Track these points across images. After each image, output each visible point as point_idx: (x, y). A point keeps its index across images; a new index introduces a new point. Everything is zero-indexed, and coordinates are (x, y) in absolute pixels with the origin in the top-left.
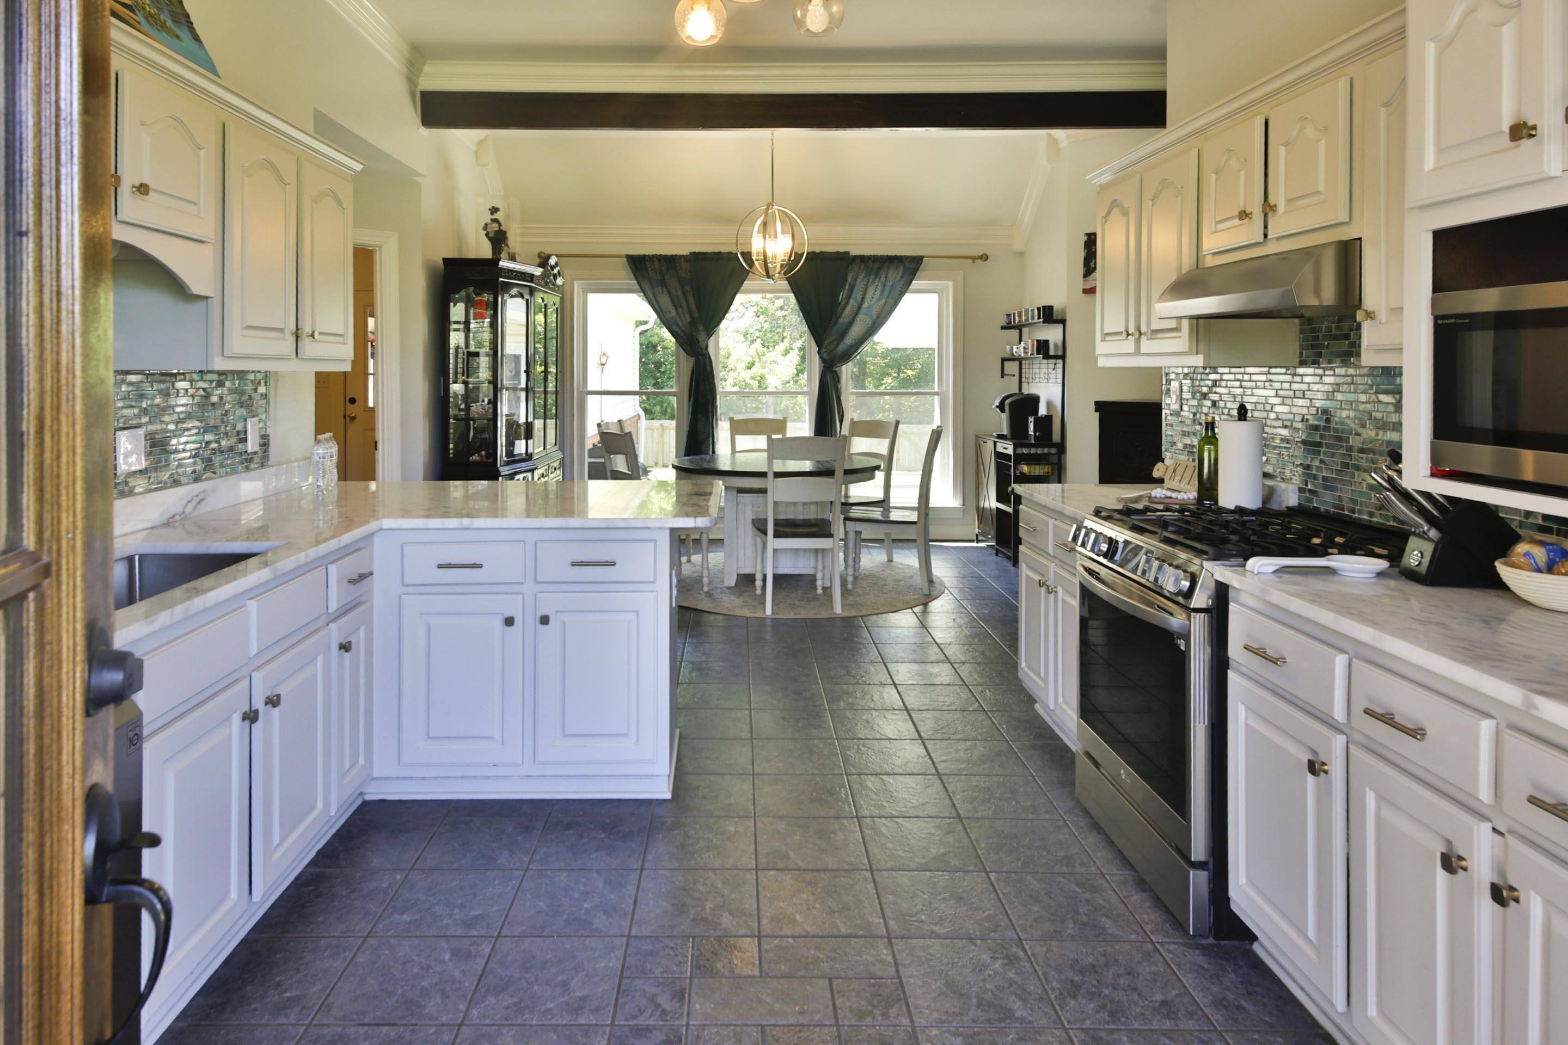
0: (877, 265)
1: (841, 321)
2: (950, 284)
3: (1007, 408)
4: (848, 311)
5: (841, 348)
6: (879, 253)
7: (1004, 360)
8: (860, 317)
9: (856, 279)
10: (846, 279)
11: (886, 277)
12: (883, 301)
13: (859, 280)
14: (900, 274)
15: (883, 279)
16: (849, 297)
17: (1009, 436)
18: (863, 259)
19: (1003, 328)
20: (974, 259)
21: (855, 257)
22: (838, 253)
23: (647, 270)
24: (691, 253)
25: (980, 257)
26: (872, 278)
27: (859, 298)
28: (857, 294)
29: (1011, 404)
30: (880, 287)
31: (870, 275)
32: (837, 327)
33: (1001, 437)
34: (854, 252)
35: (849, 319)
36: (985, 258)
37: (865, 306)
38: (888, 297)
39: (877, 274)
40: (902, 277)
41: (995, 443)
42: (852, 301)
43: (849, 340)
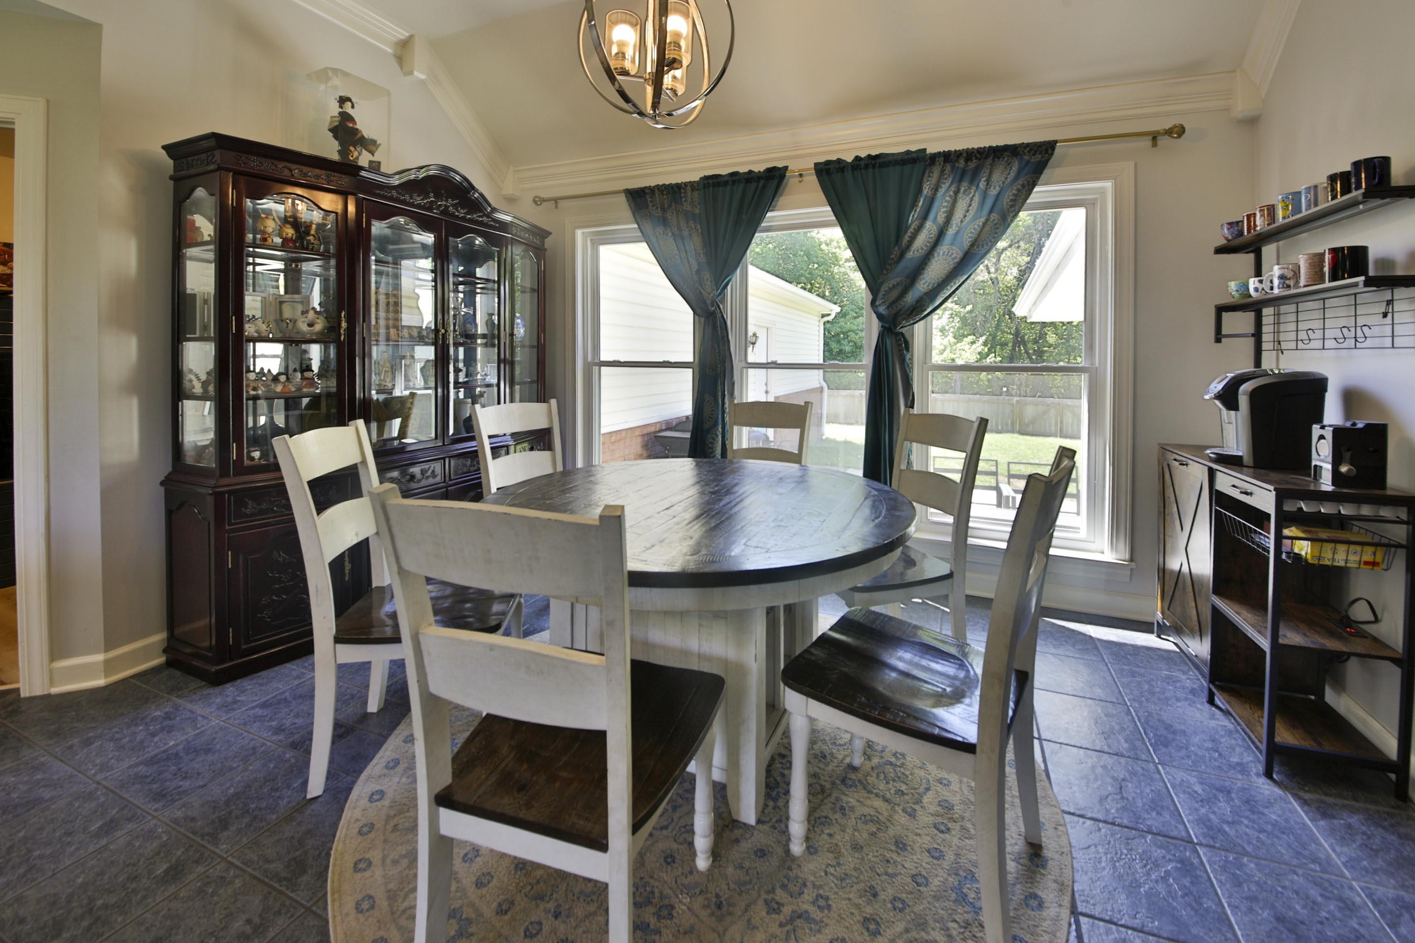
0: (972, 165)
1: (910, 255)
2: (1108, 185)
3: (1243, 401)
4: (922, 241)
5: (911, 298)
6: (976, 145)
7: (1221, 310)
8: (943, 249)
9: (936, 189)
10: (919, 191)
11: (988, 181)
12: (983, 220)
13: (942, 191)
14: (1013, 174)
15: (982, 185)
16: (925, 217)
17: (1247, 460)
18: (947, 157)
19: (1219, 251)
20: (1154, 137)
21: (934, 157)
22: (908, 152)
23: (647, 207)
24: (701, 178)
25: (1169, 132)
26: (964, 185)
27: (941, 219)
28: (939, 213)
29: (1254, 395)
30: (977, 199)
31: (960, 181)
32: (903, 264)
33: (1231, 462)
34: (932, 149)
35: (922, 253)
36: (1179, 131)
37: (951, 232)
38: (991, 211)
39: (973, 180)
40: (1016, 178)
41: (1212, 473)
42: (929, 224)
43: (923, 285)
